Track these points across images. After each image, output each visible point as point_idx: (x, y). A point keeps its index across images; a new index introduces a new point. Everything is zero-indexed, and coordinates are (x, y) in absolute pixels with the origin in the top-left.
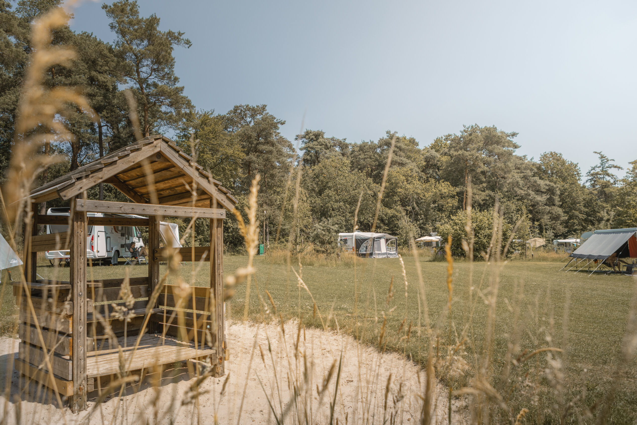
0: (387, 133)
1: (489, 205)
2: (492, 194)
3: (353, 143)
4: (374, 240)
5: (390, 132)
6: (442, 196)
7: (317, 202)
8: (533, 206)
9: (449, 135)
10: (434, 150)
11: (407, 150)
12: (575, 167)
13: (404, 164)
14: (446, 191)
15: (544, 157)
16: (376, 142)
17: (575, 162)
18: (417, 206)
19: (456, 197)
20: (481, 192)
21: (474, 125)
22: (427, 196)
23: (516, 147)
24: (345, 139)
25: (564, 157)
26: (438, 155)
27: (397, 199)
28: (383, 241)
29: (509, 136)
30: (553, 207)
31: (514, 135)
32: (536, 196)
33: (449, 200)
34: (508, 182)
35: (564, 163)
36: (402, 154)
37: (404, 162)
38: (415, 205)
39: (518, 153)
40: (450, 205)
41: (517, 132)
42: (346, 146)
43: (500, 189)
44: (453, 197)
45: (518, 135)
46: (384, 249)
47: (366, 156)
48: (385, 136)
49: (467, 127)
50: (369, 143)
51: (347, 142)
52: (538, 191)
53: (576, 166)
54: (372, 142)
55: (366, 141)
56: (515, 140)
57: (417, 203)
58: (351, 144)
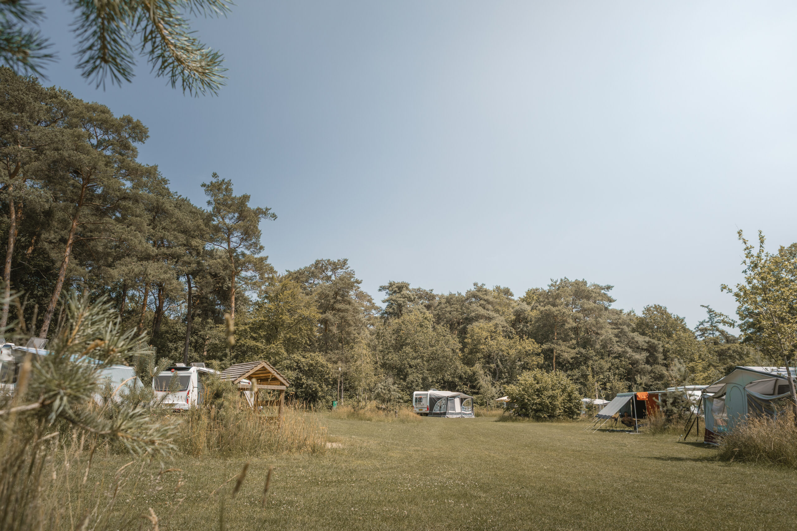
0: (475, 284)
1: (581, 363)
2: (583, 351)
3: (440, 294)
4: (447, 399)
5: (477, 284)
6: (527, 354)
7: (394, 359)
8: (632, 364)
9: (537, 289)
10: (525, 303)
11: (496, 302)
12: (682, 322)
13: (491, 319)
14: (529, 348)
15: (648, 309)
16: (464, 294)
17: (681, 317)
18: (502, 363)
19: (542, 354)
20: (570, 350)
21: (563, 278)
22: (511, 354)
23: (611, 300)
24: (432, 290)
25: (669, 311)
26: (529, 308)
27: (480, 356)
28: (457, 401)
29: (604, 289)
30: (656, 366)
31: (609, 288)
32: (634, 354)
33: (534, 358)
34: (601, 338)
35: (669, 317)
36: (490, 307)
37: (491, 317)
38: (499, 362)
39: (613, 306)
40: (535, 363)
41: (612, 285)
42: (433, 297)
43: (592, 346)
44: (538, 354)
45: (613, 289)
46: (458, 408)
47: (452, 309)
48: (473, 288)
49: (554, 281)
50: (457, 295)
51: (434, 293)
52: (638, 349)
53: (682, 320)
54: (459, 294)
55: (453, 293)
56: (610, 293)
57: (501, 360)
58: (438, 295)
